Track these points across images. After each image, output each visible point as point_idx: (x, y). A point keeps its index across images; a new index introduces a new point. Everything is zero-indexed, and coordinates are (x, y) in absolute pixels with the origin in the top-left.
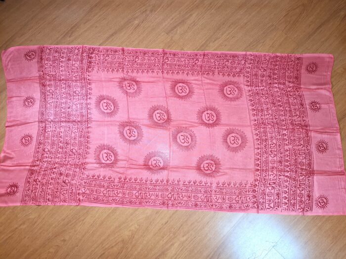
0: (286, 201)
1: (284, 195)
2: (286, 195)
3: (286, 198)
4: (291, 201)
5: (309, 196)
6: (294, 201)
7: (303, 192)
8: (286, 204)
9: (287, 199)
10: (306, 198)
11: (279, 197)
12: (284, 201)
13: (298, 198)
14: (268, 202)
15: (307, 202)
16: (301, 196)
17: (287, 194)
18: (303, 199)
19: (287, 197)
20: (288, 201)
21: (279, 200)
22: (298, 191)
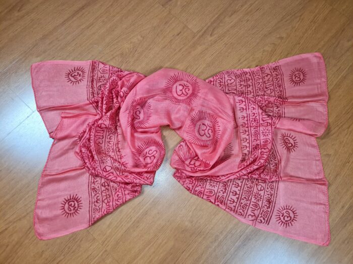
0: (235, 198)
1: (234, 189)
2: (237, 190)
3: (236, 194)
4: (242, 201)
5: (269, 202)
6: (246, 202)
7: (262, 193)
8: (234, 202)
9: (237, 196)
10: (265, 203)
11: (225, 189)
12: (231, 196)
13: (253, 200)
14: (207, 194)
15: (265, 209)
16: (258, 197)
17: (239, 188)
18: (260, 203)
19: (238, 192)
20: (238, 198)
21: (225, 194)
22: (255, 190)
